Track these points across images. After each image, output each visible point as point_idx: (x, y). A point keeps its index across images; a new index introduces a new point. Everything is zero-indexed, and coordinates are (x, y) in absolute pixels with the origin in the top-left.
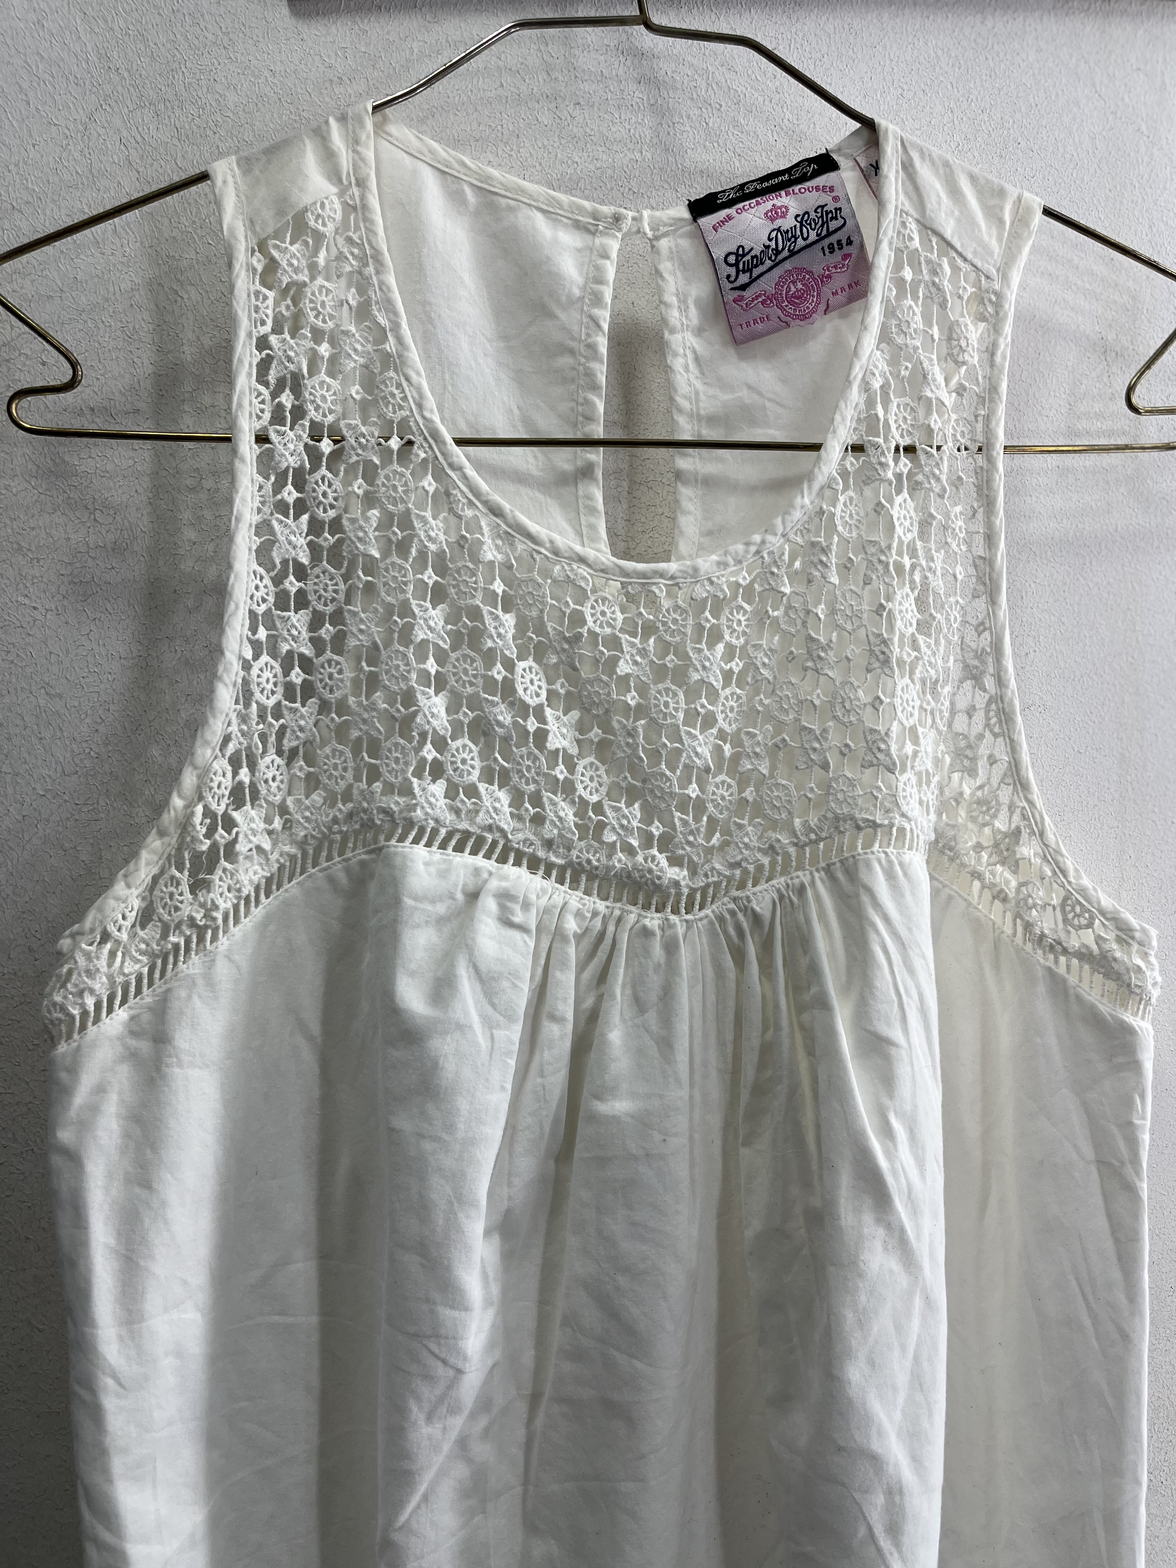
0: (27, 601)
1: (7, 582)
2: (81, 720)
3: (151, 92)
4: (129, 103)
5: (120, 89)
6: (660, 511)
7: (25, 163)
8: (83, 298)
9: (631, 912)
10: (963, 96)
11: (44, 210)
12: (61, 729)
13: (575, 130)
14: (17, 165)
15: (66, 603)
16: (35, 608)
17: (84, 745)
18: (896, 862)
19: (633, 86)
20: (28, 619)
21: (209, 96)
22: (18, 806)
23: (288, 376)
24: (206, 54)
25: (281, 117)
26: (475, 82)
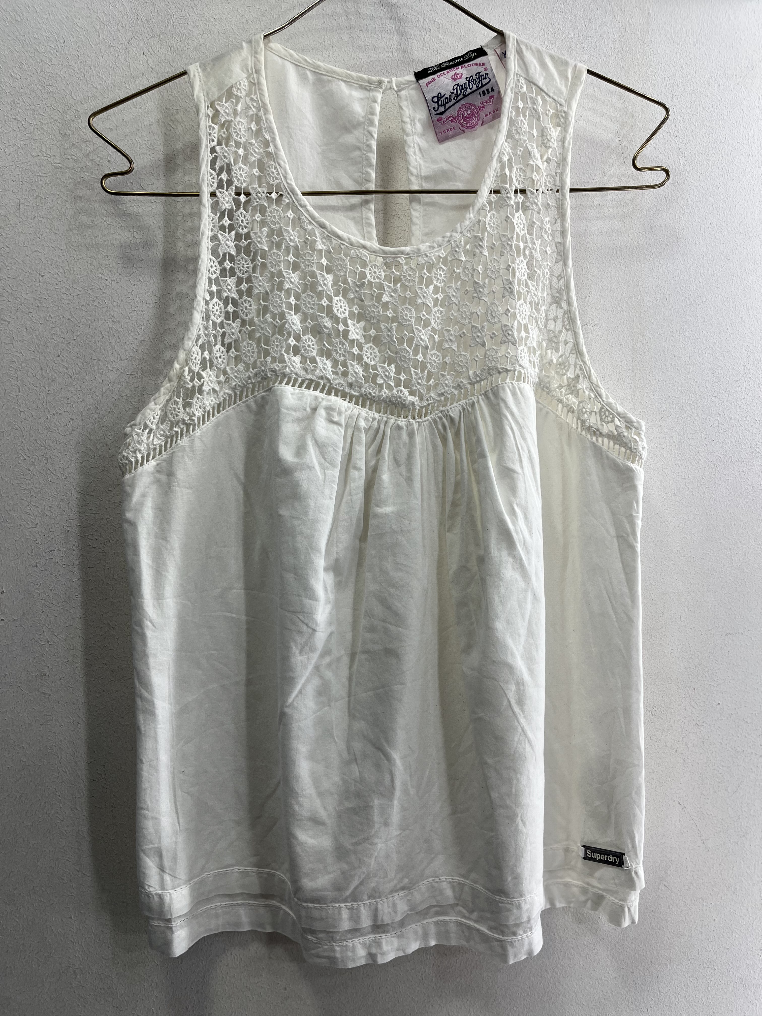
0: (102, 276)
1: (93, 267)
2: (129, 334)
3: (158, 30)
4: (147, 36)
5: (143, 29)
6: (404, 229)
7: (98, 65)
8: (127, 130)
9: (392, 419)
10: (549, 22)
11: (107, 88)
12: (119, 338)
13: (360, 43)
14: (94, 66)
15: (121, 277)
16: (106, 280)
17: (130, 346)
18: (517, 387)
19: (388, 21)
20: (103, 285)
21: (185, 31)
22: (100, 375)
23: (225, 165)
24: (183, 11)
25: (219, 41)
26: (311, 21)
